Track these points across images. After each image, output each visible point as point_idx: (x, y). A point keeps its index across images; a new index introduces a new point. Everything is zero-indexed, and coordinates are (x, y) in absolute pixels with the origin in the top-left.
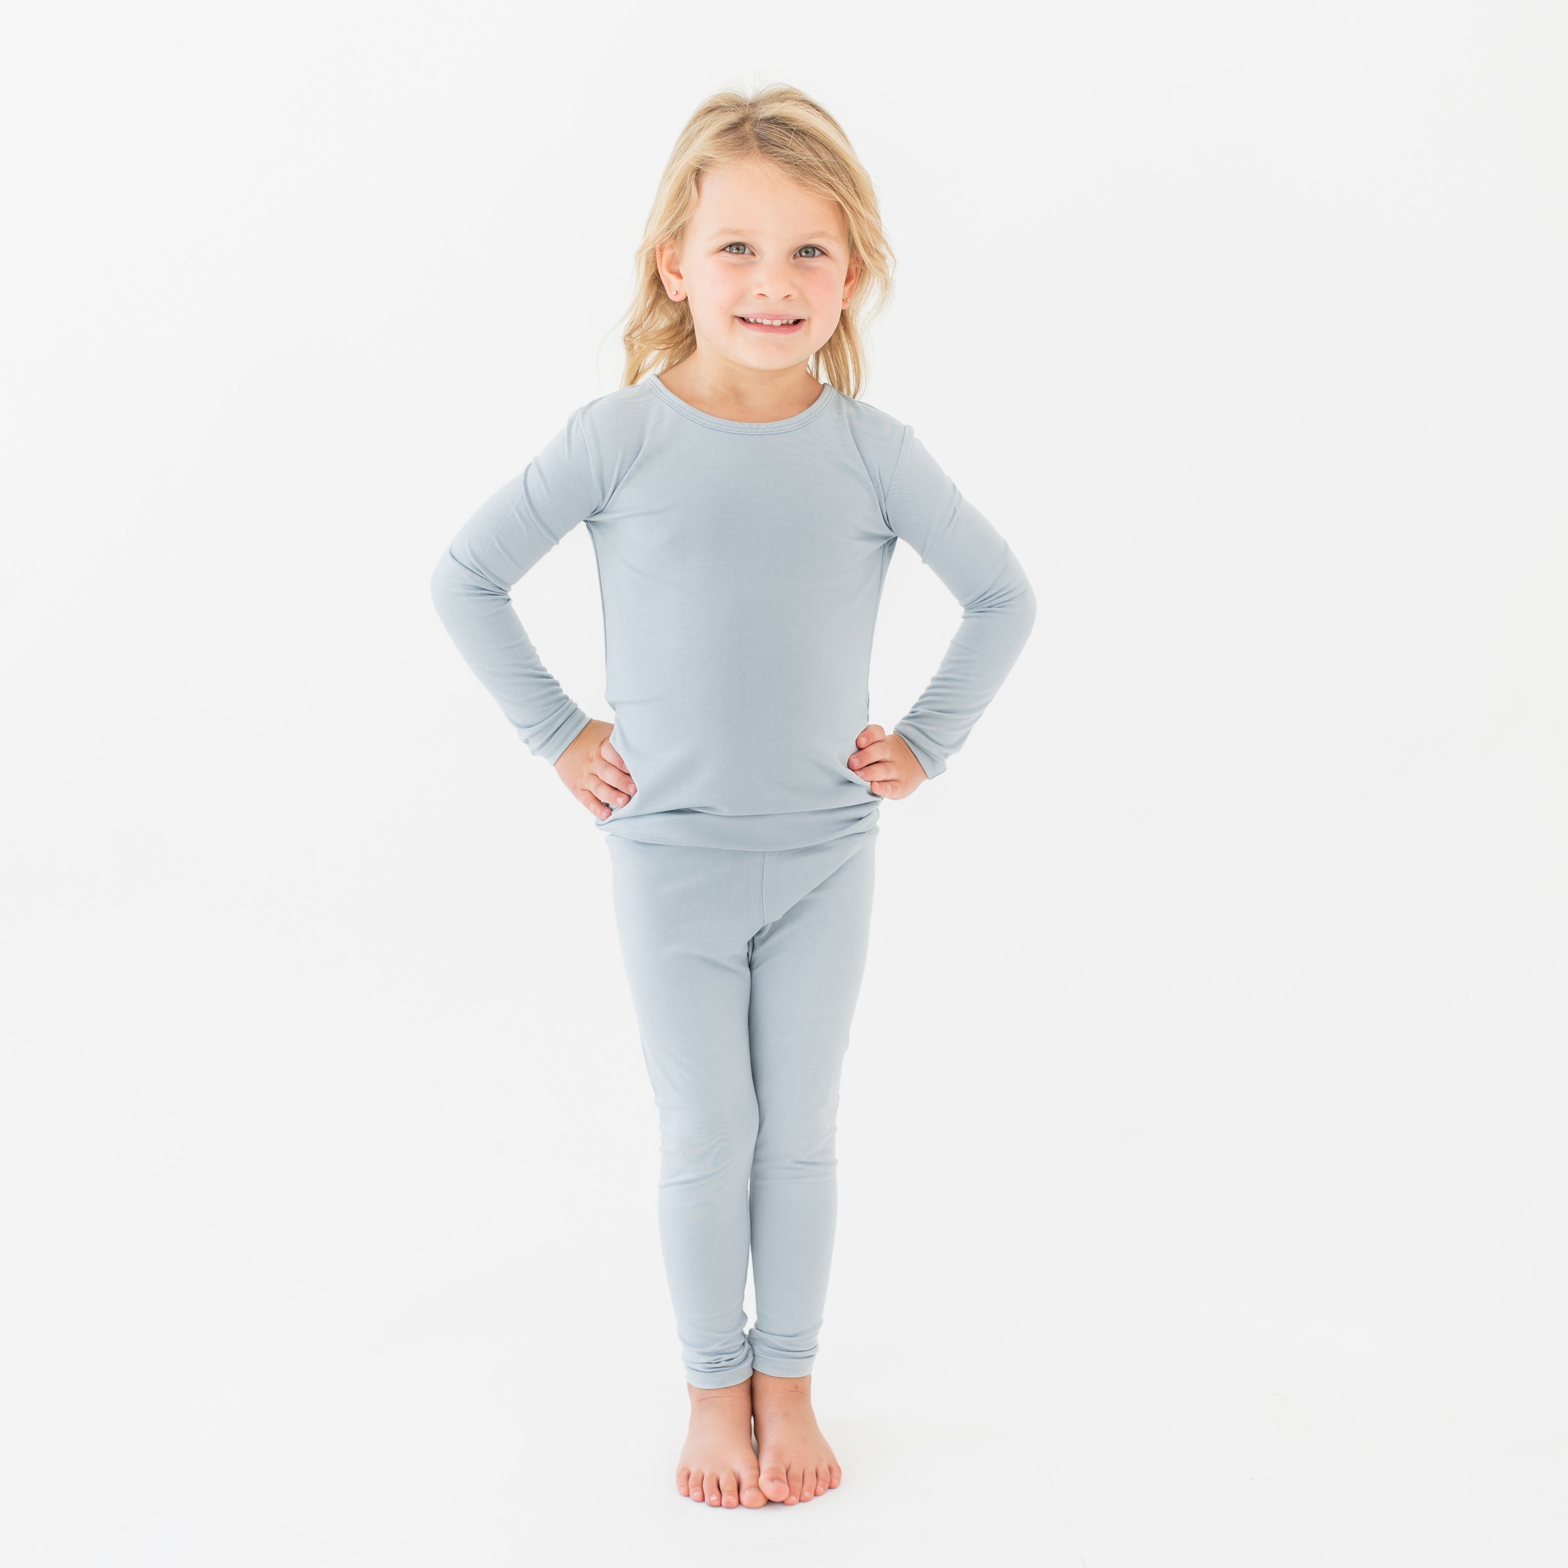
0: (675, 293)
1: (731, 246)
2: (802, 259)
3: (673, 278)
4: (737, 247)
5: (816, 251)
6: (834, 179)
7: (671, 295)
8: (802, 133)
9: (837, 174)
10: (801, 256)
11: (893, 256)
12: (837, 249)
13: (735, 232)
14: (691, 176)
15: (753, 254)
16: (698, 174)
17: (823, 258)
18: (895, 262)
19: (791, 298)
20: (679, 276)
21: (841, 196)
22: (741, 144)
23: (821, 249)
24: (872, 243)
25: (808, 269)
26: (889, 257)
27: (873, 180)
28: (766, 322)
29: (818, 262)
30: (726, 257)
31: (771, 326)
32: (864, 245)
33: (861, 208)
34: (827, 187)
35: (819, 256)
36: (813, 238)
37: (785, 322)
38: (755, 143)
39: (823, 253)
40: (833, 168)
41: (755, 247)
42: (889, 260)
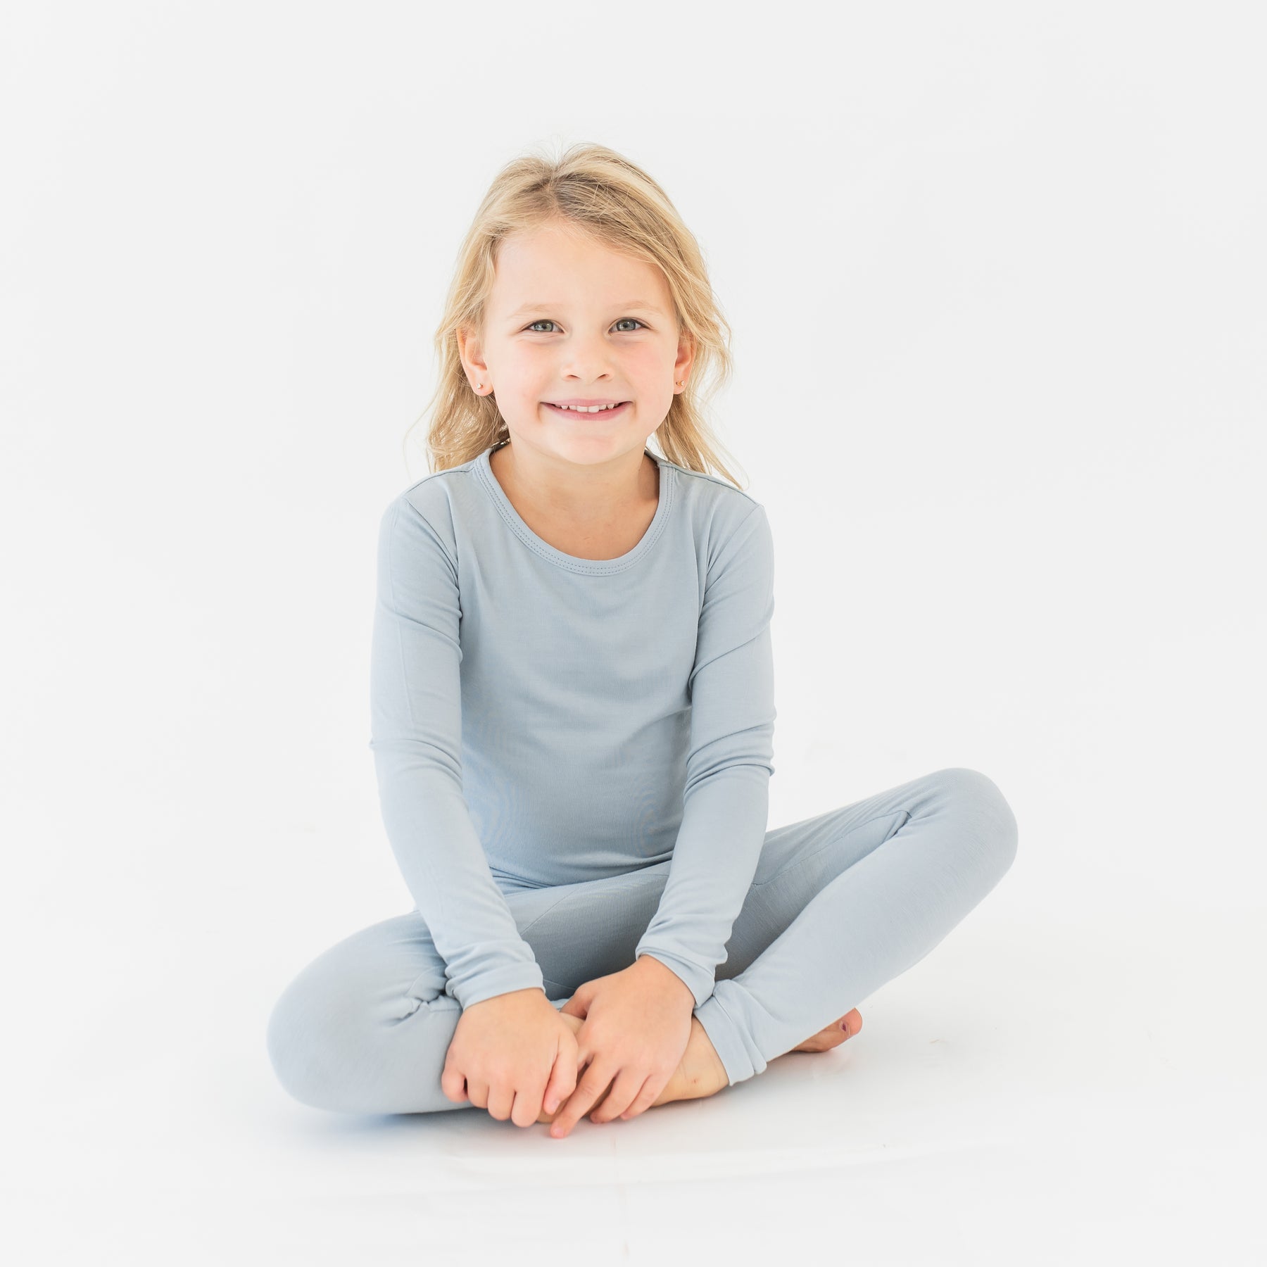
0: (479, 386)
1: (535, 324)
2: (620, 333)
3: (477, 369)
4: (544, 325)
5: (636, 324)
6: (652, 239)
7: (477, 391)
8: (611, 189)
9: (654, 233)
10: (619, 330)
11: (725, 324)
12: (662, 321)
13: (539, 308)
14: (485, 247)
15: (562, 331)
16: (493, 242)
17: (644, 331)
18: (730, 331)
19: (608, 378)
20: (483, 366)
21: (659, 258)
22: (542, 205)
23: (641, 322)
24: (699, 309)
25: (627, 343)
26: (722, 326)
27: (699, 241)
28: (581, 409)
29: (638, 335)
30: (531, 336)
31: (588, 413)
32: (689, 312)
33: (685, 270)
34: (641, 248)
35: (639, 329)
36: (628, 309)
37: (603, 407)
38: (555, 203)
39: (643, 326)
40: (650, 227)
41: (562, 323)
42: (723, 331)
